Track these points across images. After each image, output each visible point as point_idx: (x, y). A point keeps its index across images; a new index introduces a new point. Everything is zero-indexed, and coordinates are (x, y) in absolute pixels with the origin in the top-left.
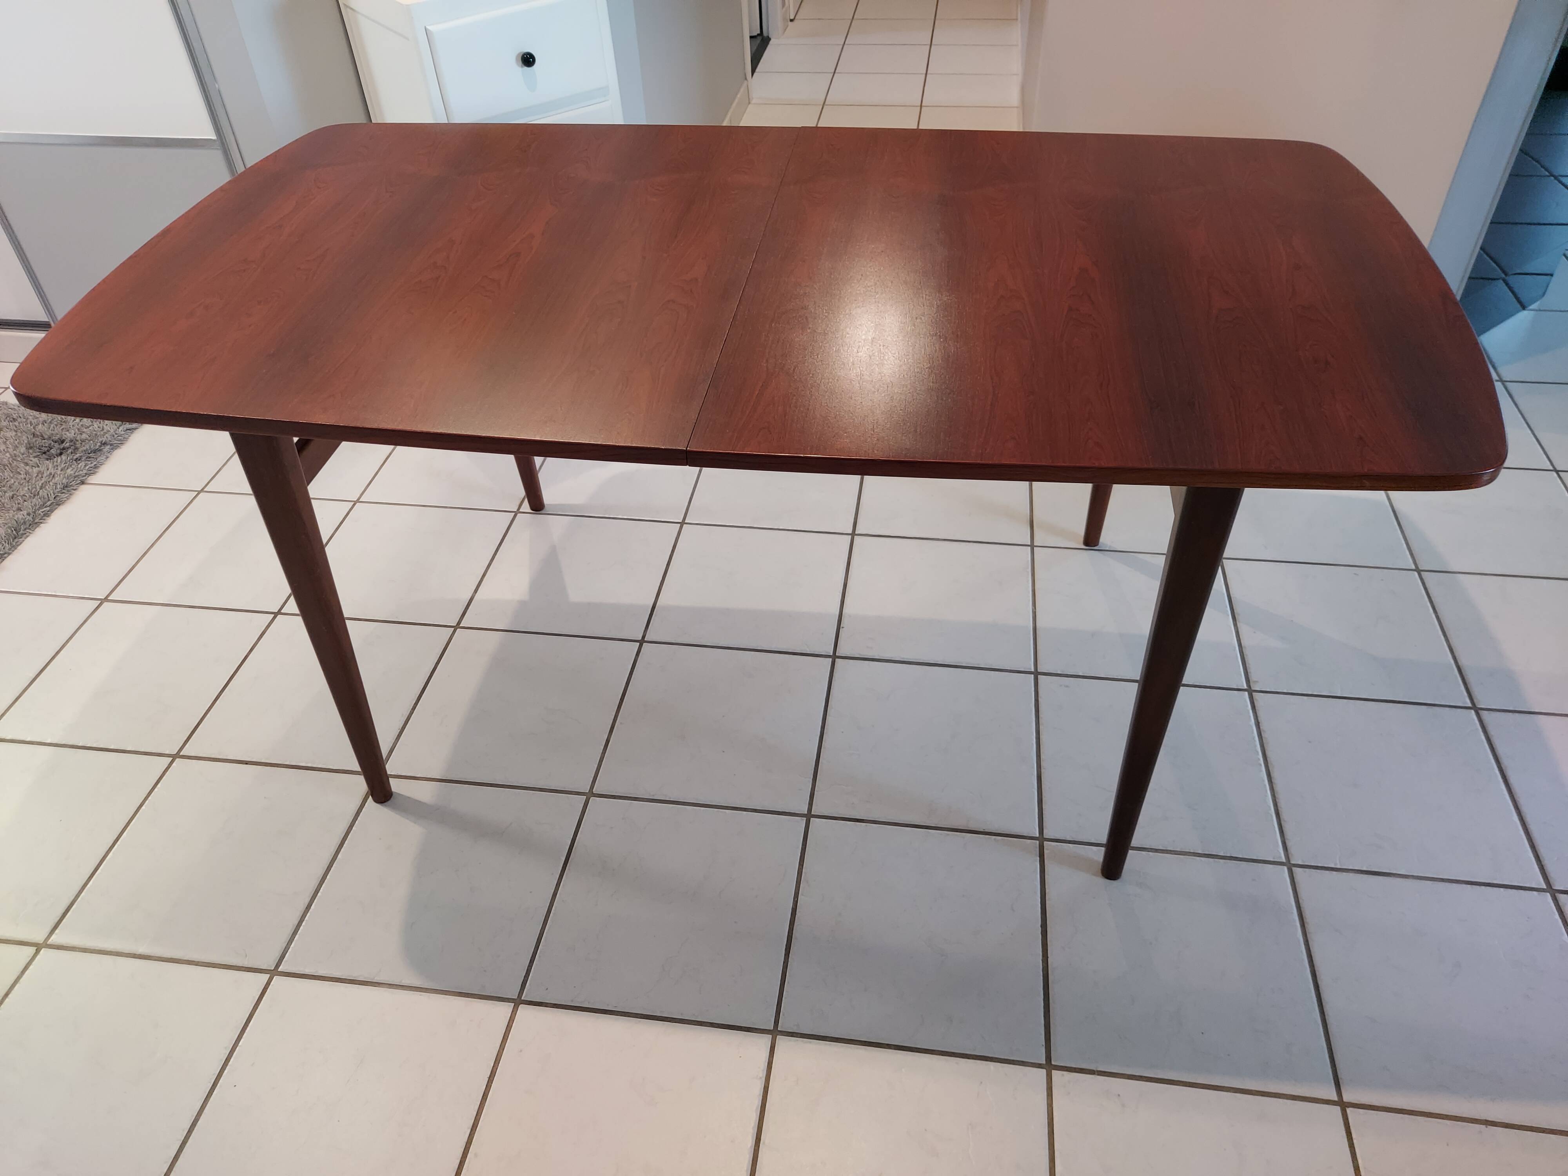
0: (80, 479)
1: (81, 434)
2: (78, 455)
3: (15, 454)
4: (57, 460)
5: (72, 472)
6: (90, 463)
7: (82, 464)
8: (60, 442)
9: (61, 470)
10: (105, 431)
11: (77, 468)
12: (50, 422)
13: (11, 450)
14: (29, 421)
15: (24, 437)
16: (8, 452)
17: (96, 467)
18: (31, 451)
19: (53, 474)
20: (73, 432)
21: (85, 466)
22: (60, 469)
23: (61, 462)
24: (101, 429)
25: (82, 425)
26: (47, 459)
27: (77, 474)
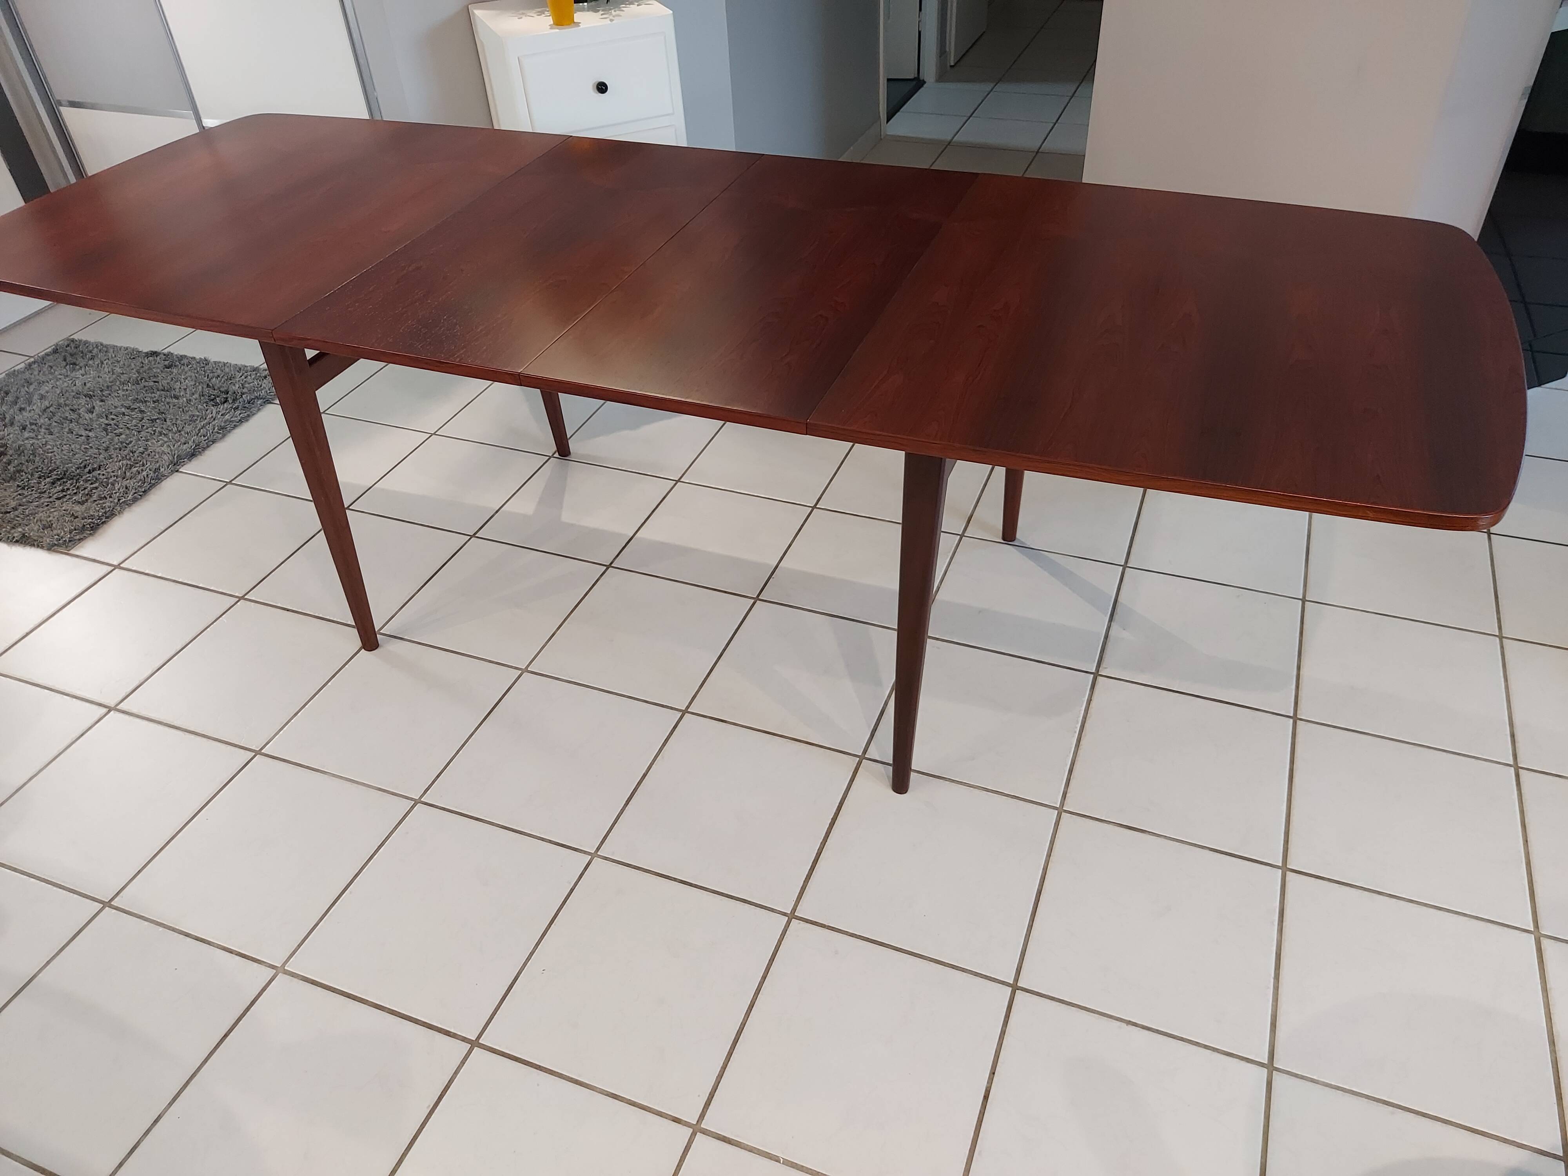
0: (233, 424)
1: (243, 388)
2: (236, 405)
3: (190, 399)
4: (221, 407)
5: (229, 418)
6: (244, 411)
7: (238, 412)
8: (226, 393)
9: (222, 415)
10: (262, 387)
11: (234, 414)
12: (222, 377)
13: (188, 396)
14: (207, 374)
15: (200, 387)
16: (186, 397)
17: (248, 416)
18: (202, 398)
19: (214, 417)
20: (237, 386)
21: (240, 414)
22: (220, 414)
23: (223, 409)
24: (259, 386)
25: (245, 381)
26: (213, 406)
27: (232, 419)
